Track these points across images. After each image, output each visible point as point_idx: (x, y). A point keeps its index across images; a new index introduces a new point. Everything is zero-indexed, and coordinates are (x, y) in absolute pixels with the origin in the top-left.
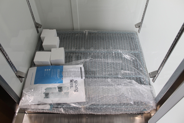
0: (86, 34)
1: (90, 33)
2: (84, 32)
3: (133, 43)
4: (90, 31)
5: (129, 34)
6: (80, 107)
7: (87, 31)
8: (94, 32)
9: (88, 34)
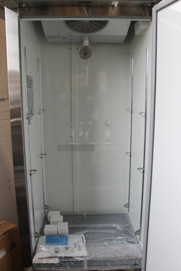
0: (84, 216)
1: (88, 215)
2: (83, 214)
3: (124, 220)
4: (88, 213)
5: (121, 214)
6: (83, 259)
7: (86, 214)
8: (91, 214)
9: (86, 215)
